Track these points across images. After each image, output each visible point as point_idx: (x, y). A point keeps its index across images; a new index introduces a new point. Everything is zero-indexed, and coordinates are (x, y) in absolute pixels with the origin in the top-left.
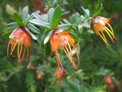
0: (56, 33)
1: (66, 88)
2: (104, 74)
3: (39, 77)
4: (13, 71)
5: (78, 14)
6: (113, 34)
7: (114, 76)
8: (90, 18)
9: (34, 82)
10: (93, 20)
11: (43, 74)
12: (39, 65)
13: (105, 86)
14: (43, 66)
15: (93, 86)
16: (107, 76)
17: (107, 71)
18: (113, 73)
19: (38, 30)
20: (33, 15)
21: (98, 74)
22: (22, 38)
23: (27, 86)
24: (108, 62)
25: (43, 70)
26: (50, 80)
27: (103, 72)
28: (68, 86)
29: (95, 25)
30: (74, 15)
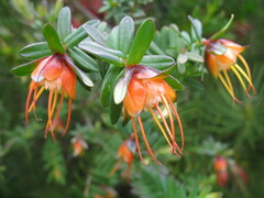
0: (139, 76)
1: (136, 179)
2: (212, 152)
3: (77, 151)
4: (19, 134)
5: (175, 26)
6: (249, 80)
7: (232, 157)
8: (204, 40)
9: (60, 158)
10: (209, 47)
11: (85, 146)
12: (78, 126)
13: (213, 178)
14: (85, 129)
15: (189, 174)
16: (218, 157)
17: (218, 146)
18: (230, 152)
19: (92, 63)
20: (83, 29)
21: (200, 150)
22: (59, 81)
23: (47, 167)
24: (220, 126)
25: (86, 137)
26: (98, 159)
27: (212, 148)
28: (139, 176)
29: (212, 57)
30: (165, 29)
